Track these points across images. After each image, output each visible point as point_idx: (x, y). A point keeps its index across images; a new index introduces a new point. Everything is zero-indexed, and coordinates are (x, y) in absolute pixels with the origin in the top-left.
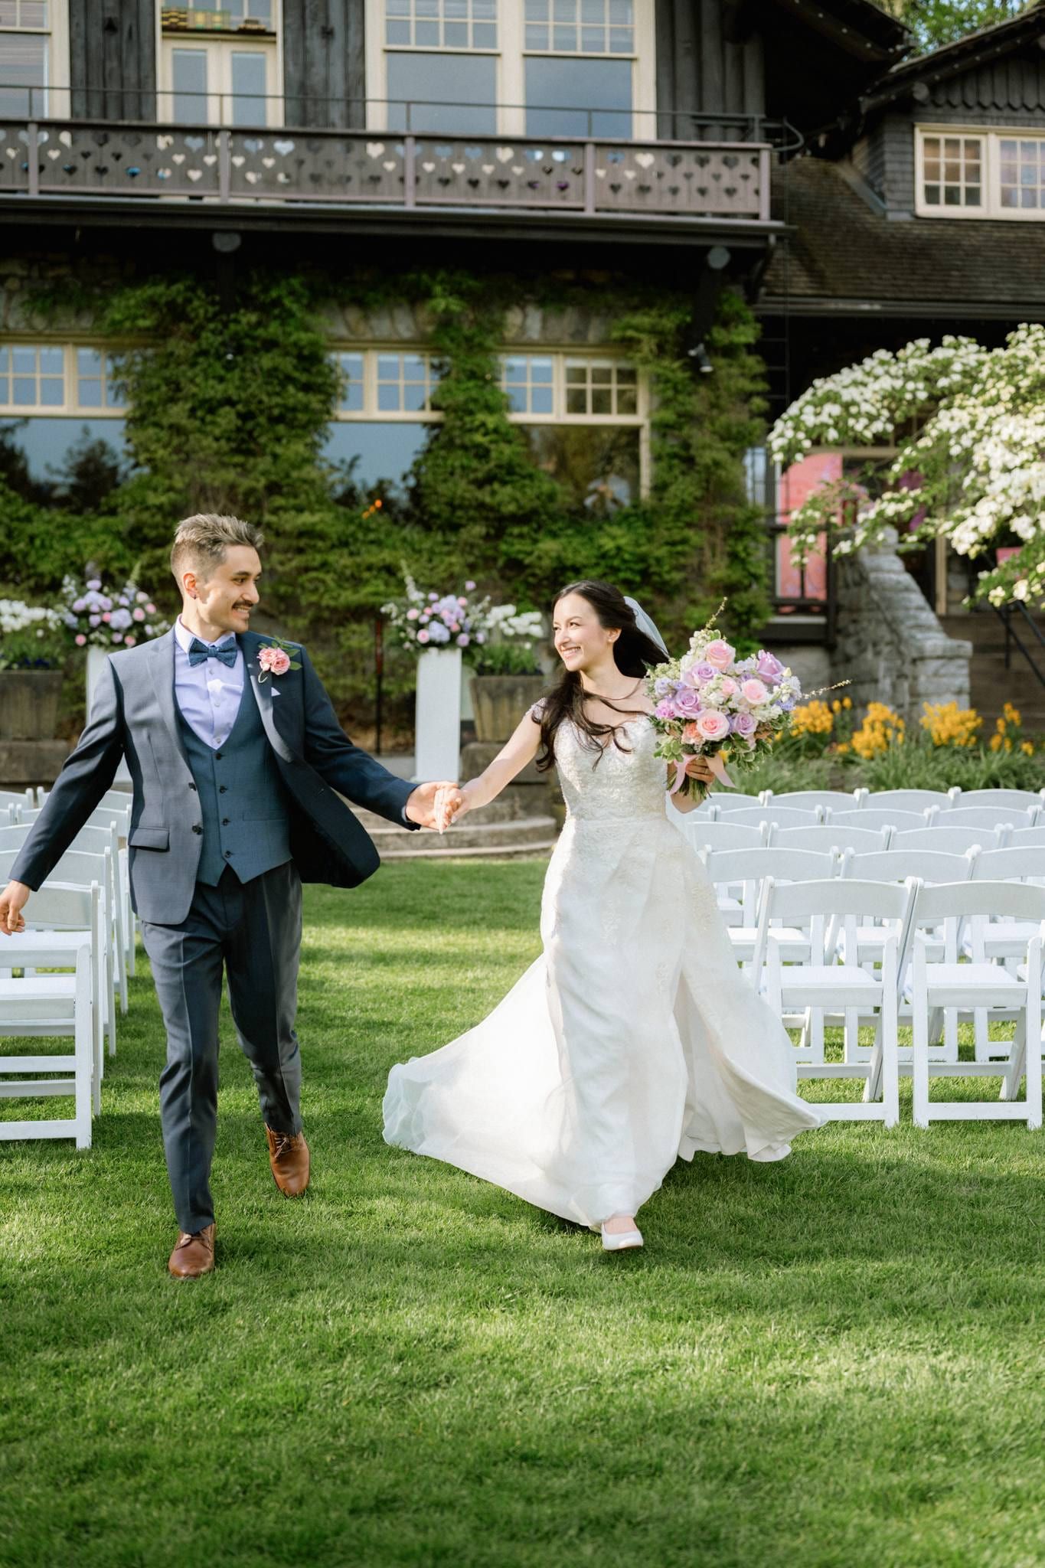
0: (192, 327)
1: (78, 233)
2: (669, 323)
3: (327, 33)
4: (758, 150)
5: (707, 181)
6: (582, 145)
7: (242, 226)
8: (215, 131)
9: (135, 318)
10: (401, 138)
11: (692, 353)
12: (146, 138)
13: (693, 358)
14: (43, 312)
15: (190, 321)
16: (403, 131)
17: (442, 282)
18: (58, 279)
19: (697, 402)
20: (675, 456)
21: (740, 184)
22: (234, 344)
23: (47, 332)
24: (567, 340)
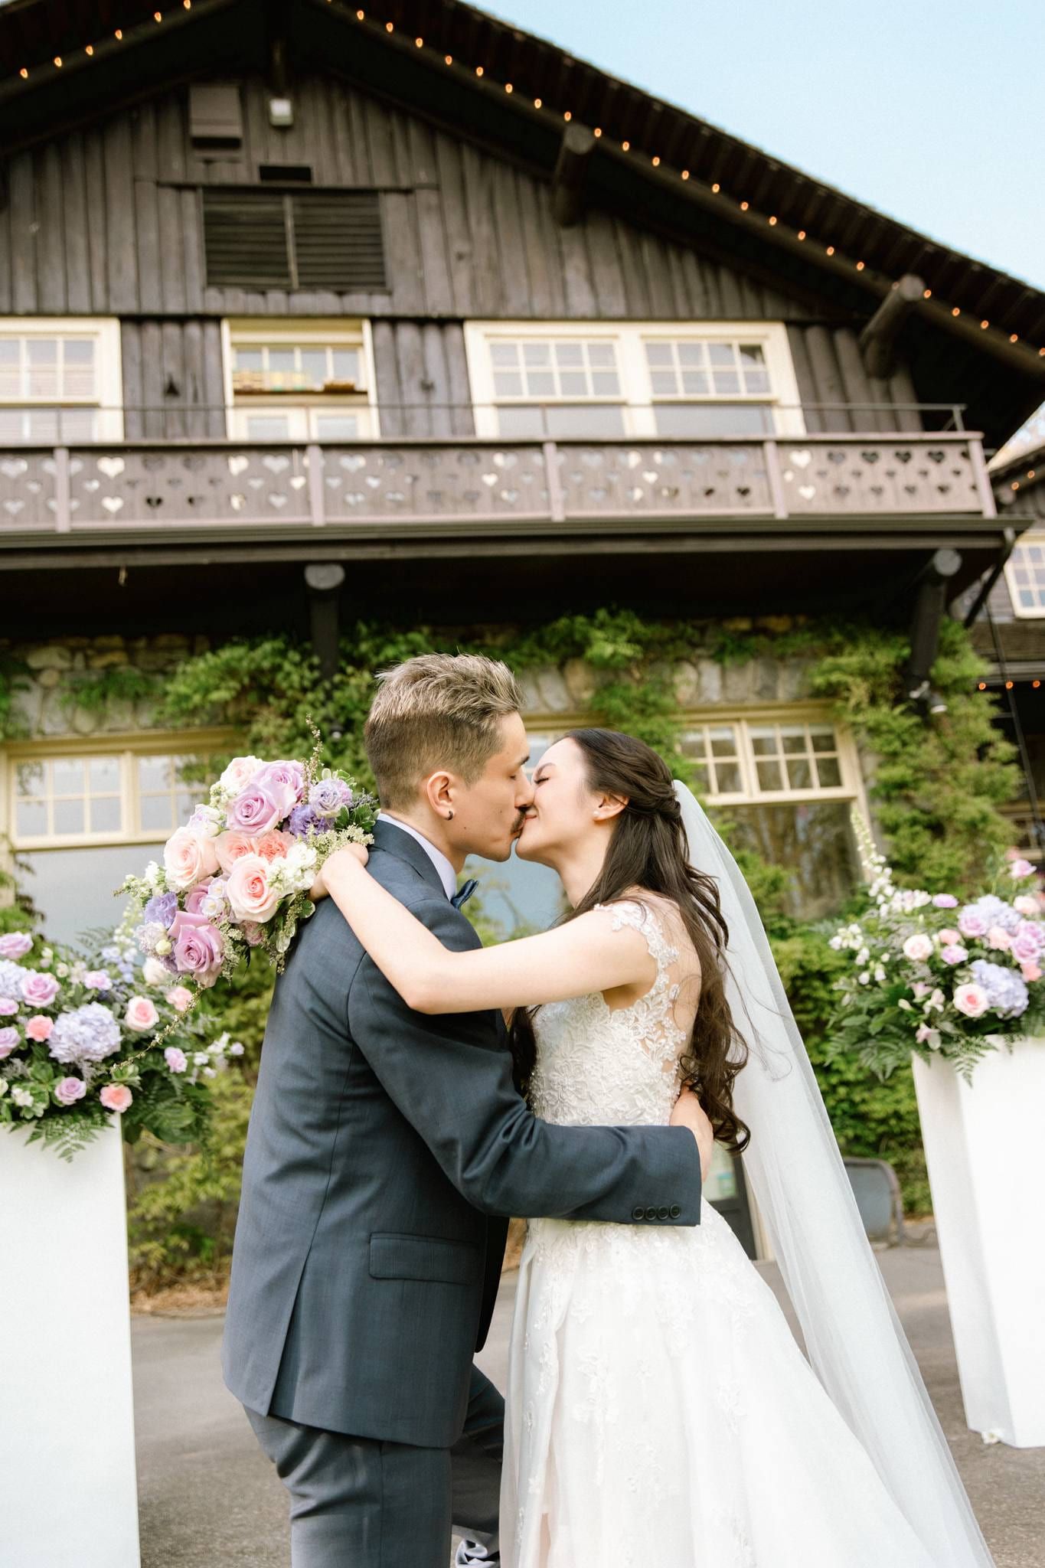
0: (284, 703)
1: (123, 575)
2: (885, 657)
3: (427, 387)
4: (965, 442)
5: (914, 480)
6: (759, 443)
7: (344, 554)
8: (302, 447)
9: (207, 691)
10: (538, 445)
11: (915, 695)
12: (213, 462)
13: (917, 700)
14: (88, 706)
15: (281, 695)
16: (539, 436)
17: (602, 626)
18: (109, 669)
19: (929, 753)
20: (914, 822)
21: (951, 480)
22: (342, 719)
23: (97, 735)
24: (753, 700)
